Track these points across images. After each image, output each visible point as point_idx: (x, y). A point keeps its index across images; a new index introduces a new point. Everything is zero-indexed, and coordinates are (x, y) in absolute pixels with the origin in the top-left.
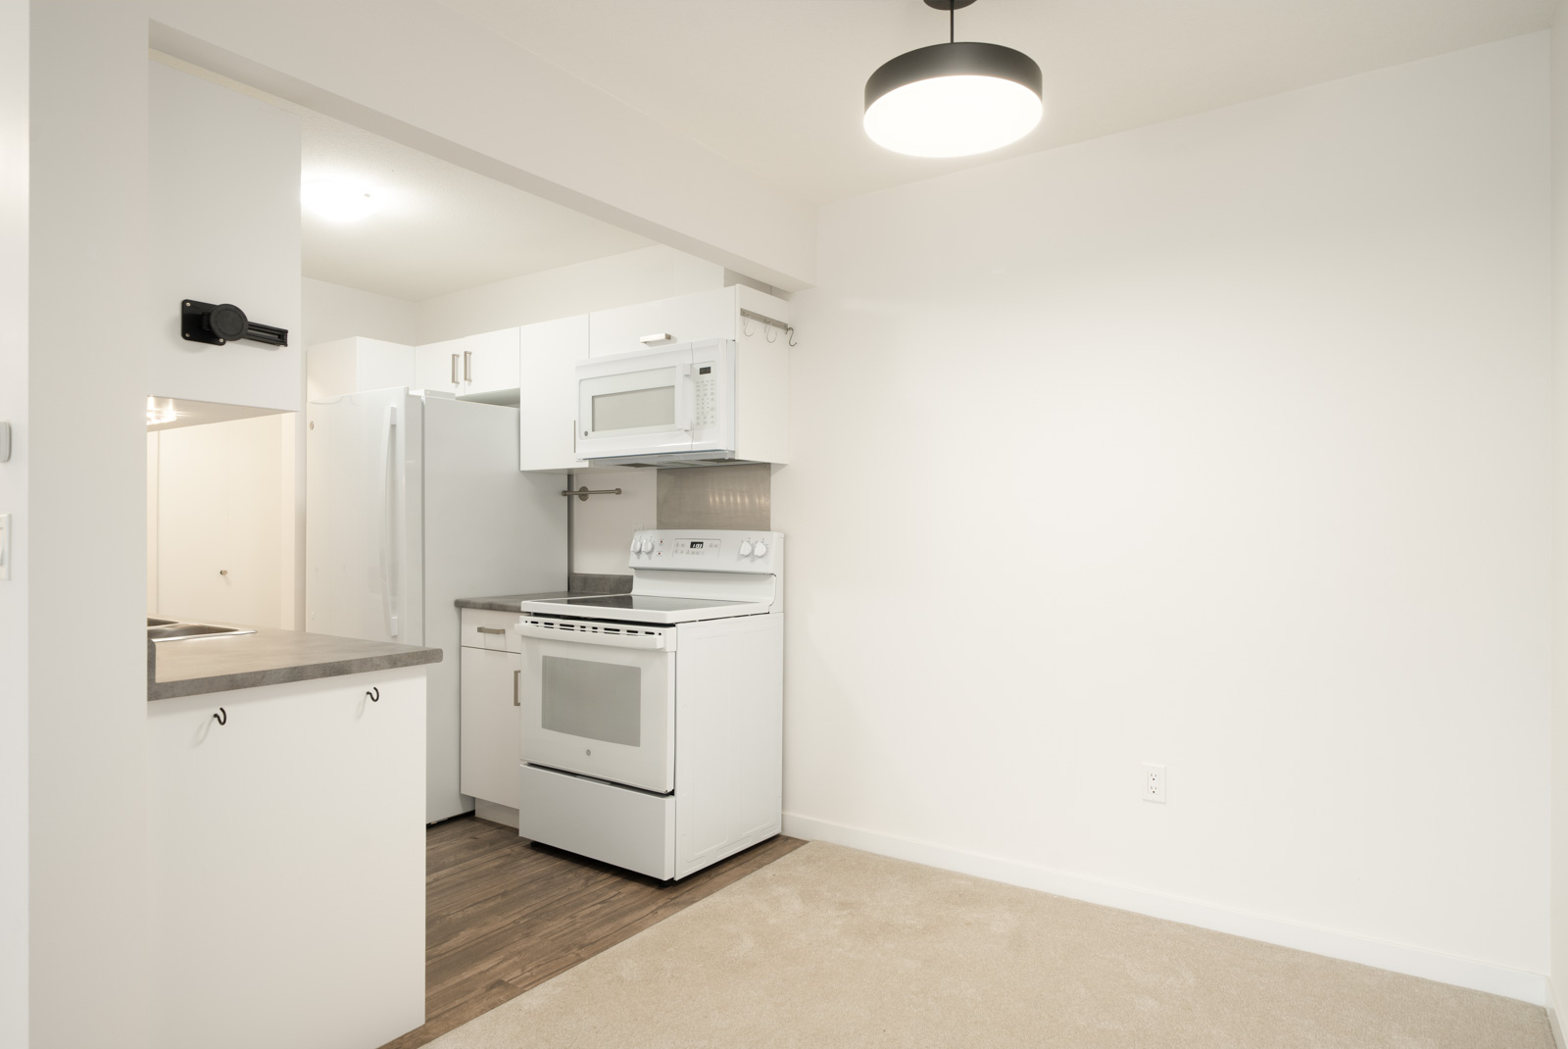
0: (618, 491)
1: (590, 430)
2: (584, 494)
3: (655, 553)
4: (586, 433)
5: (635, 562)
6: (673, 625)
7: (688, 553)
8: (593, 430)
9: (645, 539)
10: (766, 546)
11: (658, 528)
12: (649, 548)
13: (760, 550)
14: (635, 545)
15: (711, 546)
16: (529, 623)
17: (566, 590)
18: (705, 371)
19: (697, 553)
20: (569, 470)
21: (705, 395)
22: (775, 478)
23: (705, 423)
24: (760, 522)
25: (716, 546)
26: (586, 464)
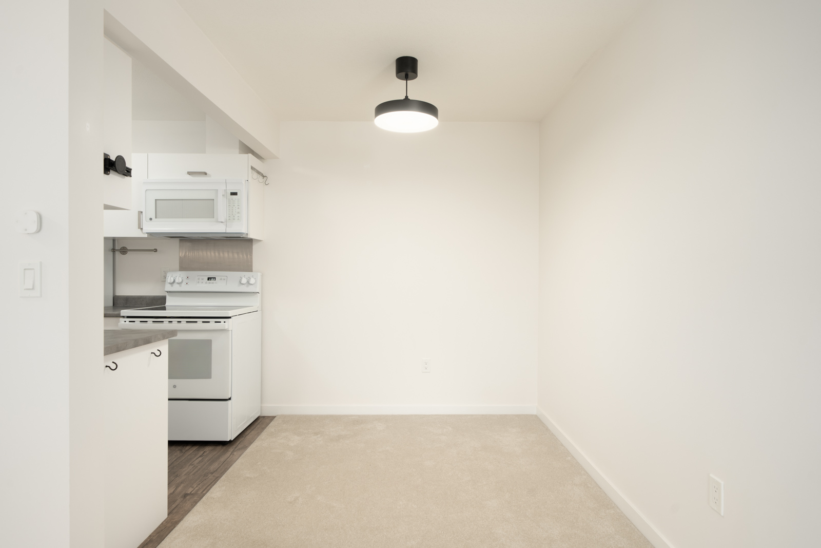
0: (156, 250)
1: (153, 217)
2: (124, 251)
3: (184, 283)
4: (151, 219)
5: (168, 288)
6: (230, 318)
7: (206, 283)
8: (156, 218)
9: (179, 276)
10: (255, 279)
11: (180, 271)
12: (180, 281)
13: (252, 281)
14: (170, 279)
15: (221, 279)
16: (128, 322)
17: (112, 305)
18: (235, 194)
19: (213, 283)
20: (114, 238)
21: (234, 206)
22: (255, 247)
23: (234, 219)
24: (248, 268)
25: (224, 279)
26: (146, 236)
